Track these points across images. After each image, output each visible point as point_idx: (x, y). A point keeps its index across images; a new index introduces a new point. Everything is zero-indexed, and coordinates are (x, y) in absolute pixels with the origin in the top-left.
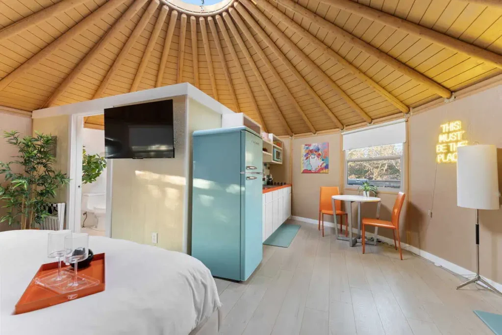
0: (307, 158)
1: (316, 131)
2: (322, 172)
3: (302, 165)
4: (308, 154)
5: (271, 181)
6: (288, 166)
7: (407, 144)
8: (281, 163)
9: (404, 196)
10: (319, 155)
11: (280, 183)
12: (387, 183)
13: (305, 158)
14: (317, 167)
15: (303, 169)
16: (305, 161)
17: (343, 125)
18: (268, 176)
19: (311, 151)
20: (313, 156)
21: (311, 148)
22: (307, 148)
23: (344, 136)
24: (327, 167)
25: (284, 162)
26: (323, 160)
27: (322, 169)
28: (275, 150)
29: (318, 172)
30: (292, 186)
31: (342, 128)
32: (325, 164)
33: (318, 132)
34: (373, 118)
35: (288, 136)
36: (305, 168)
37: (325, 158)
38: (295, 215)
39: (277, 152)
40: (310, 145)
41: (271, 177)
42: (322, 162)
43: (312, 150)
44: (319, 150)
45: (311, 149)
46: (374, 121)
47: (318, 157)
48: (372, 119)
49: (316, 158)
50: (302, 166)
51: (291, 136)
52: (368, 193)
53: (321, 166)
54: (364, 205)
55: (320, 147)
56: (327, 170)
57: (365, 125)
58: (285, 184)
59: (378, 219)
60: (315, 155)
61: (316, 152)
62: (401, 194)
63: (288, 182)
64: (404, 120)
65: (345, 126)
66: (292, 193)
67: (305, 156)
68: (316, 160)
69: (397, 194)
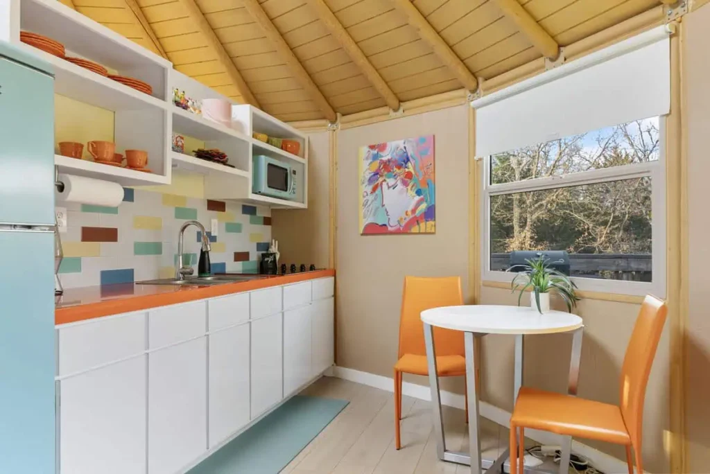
0: (374, 190)
1: (401, 101)
2: (415, 229)
3: (362, 211)
4: (376, 174)
5: (270, 259)
6: (324, 213)
7: (677, 116)
8: (305, 206)
9: (663, 310)
10: (409, 175)
11: (298, 266)
12: (622, 263)
13: (369, 189)
14: (404, 216)
15: (363, 223)
16: (371, 198)
17: (476, 78)
18: (263, 247)
19: (386, 165)
20: (391, 181)
21: (386, 156)
22: (375, 157)
23: (478, 111)
24: (430, 214)
25: (311, 202)
26: (418, 193)
27: (416, 221)
28: (264, 160)
29: (404, 231)
30: (335, 276)
31: (473, 85)
32: (423, 206)
33: (405, 105)
34: (563, 38)
35: (323, 122)
36: (370, 220)
37: (424, 188)
38: (344, 365)
39: (270, 165)
40: (382, 147)
41: (274, 249)
42: (417, 198)
43: (389, 161)
44: (408, 160)
45: (385, 159)
46: (565, 51)
47: (405, 184)
48: (560, 46)
49: (400, 186)
50: (361, 215)
51: (333, 122)
52: (544, 298)
53: (414, 211)
54: (536, 345)
55: (410, 153)
56: (430, 223)
57: (541, 68)
58: (312, 268)
59: (573, 391)
60: (395, 176)
61: (399, 167)
62: (655, 302)
63: (324, 262)
64: (662, 29)
65: (480, 80)
66: (335, 296)
67: (370, 181)
68: (401, 192)
69: (640, 303)
